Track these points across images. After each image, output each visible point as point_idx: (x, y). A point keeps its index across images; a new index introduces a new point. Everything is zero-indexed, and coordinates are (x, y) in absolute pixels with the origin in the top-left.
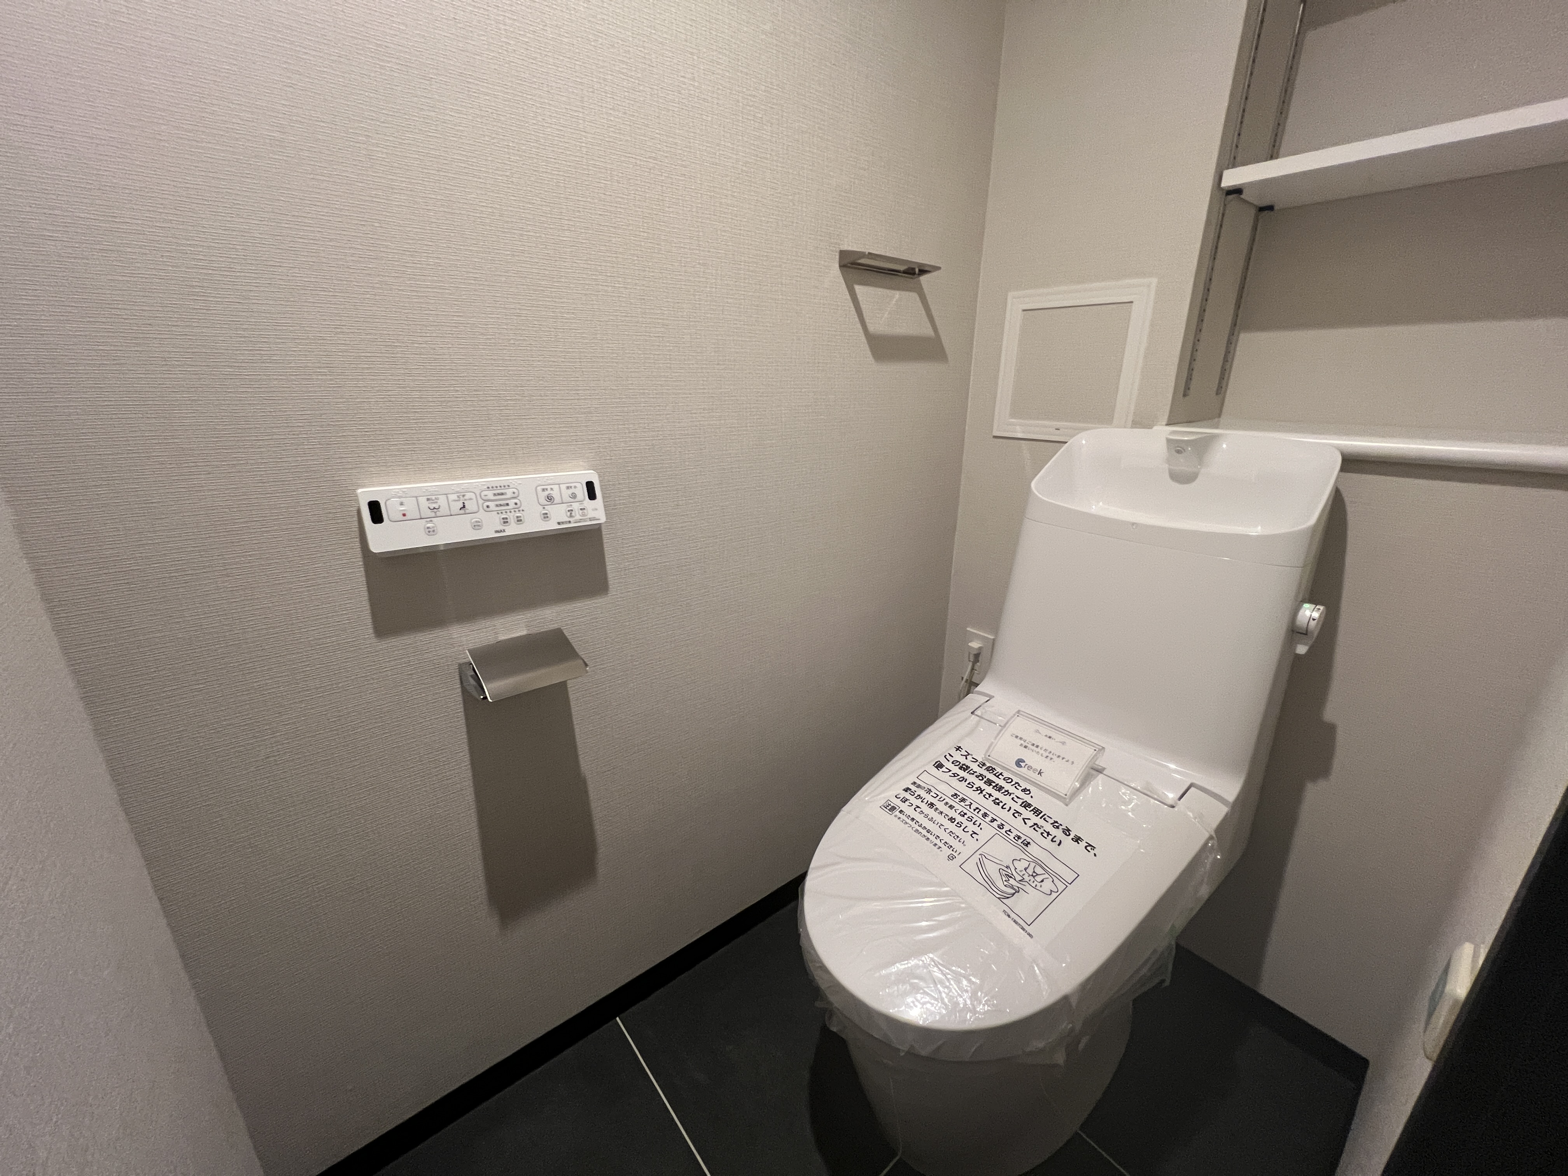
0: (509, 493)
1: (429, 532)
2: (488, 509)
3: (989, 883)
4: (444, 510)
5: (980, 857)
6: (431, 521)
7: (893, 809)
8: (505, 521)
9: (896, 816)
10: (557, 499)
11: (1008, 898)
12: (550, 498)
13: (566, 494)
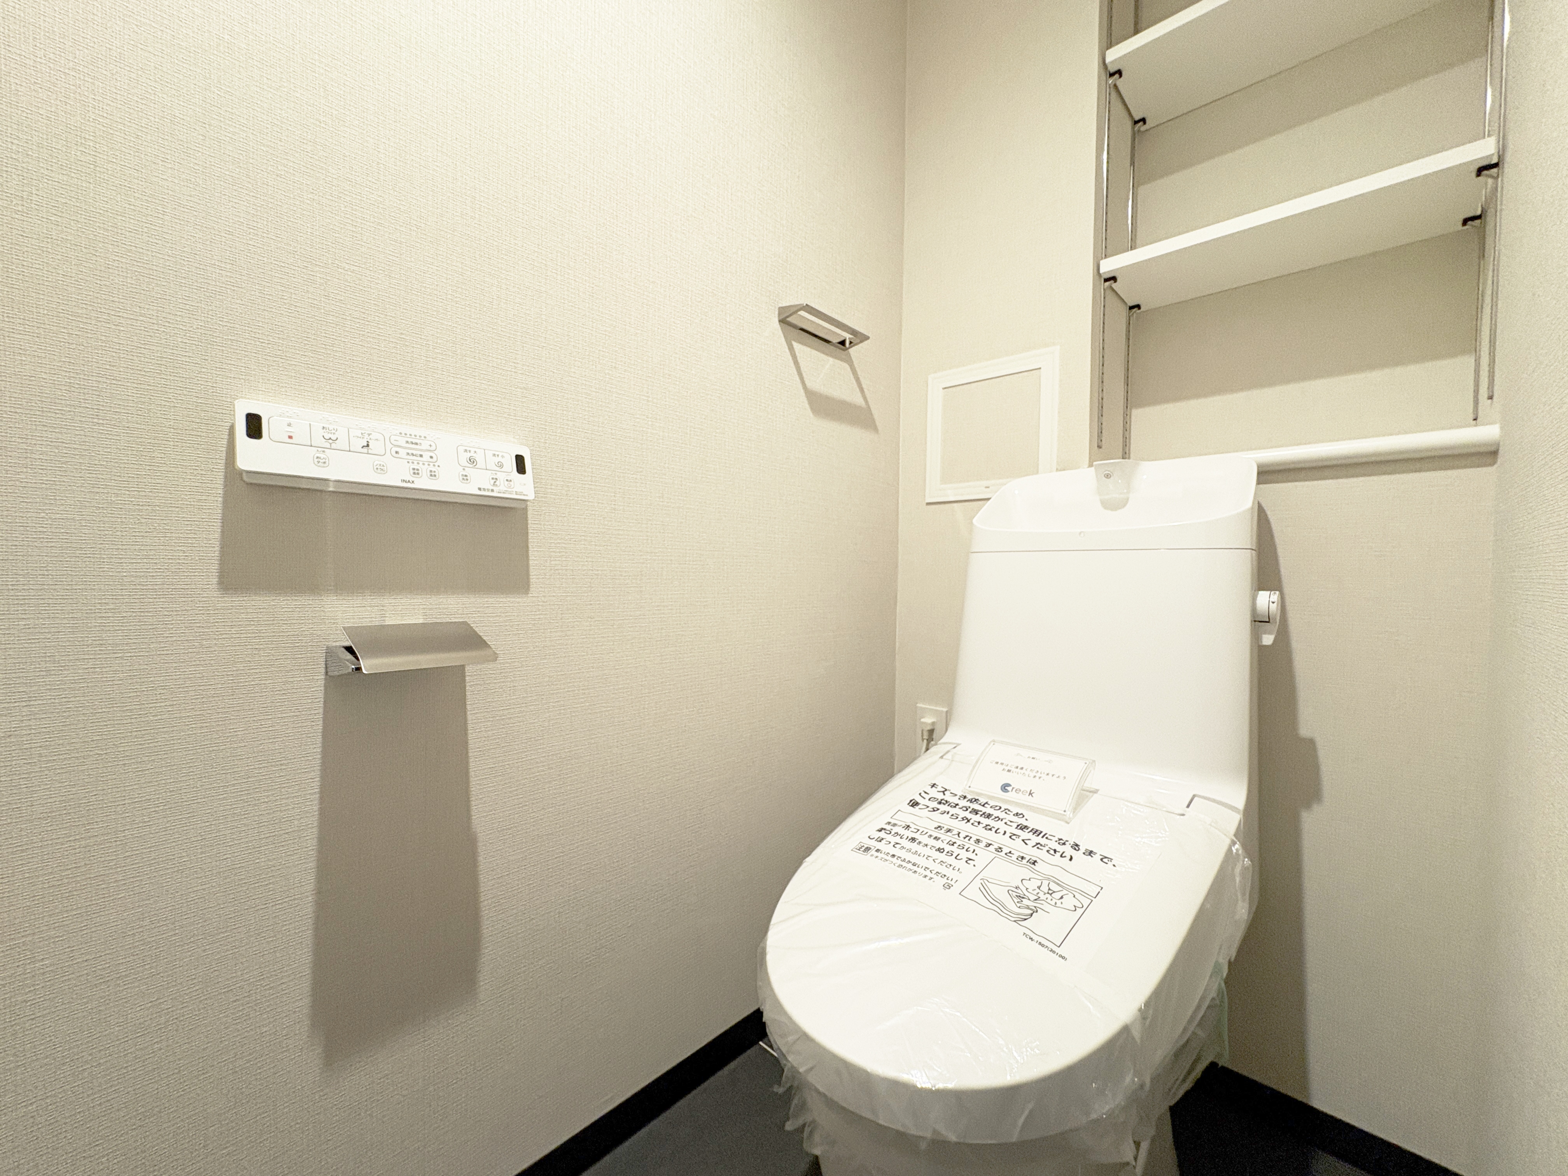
0: (425, 445)
1: (319, 462)
2: (397, 455)
3: (1000, 907)
4: (342, 443)
5: (982, 881)
6: (324, 451)
7: (868, 849)
8: (416, 472)
9: (872, 855)
10: (481, 463)
11: (1025, 919)
12: (472, 461)
13: (492, 462)
